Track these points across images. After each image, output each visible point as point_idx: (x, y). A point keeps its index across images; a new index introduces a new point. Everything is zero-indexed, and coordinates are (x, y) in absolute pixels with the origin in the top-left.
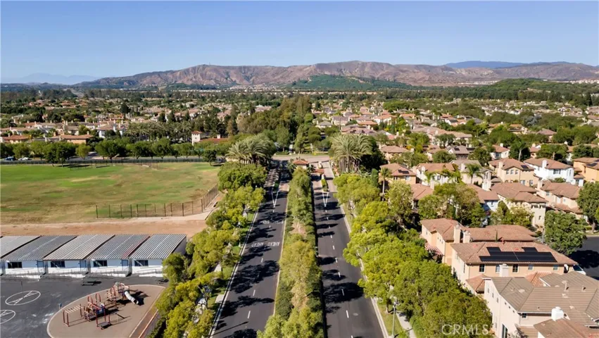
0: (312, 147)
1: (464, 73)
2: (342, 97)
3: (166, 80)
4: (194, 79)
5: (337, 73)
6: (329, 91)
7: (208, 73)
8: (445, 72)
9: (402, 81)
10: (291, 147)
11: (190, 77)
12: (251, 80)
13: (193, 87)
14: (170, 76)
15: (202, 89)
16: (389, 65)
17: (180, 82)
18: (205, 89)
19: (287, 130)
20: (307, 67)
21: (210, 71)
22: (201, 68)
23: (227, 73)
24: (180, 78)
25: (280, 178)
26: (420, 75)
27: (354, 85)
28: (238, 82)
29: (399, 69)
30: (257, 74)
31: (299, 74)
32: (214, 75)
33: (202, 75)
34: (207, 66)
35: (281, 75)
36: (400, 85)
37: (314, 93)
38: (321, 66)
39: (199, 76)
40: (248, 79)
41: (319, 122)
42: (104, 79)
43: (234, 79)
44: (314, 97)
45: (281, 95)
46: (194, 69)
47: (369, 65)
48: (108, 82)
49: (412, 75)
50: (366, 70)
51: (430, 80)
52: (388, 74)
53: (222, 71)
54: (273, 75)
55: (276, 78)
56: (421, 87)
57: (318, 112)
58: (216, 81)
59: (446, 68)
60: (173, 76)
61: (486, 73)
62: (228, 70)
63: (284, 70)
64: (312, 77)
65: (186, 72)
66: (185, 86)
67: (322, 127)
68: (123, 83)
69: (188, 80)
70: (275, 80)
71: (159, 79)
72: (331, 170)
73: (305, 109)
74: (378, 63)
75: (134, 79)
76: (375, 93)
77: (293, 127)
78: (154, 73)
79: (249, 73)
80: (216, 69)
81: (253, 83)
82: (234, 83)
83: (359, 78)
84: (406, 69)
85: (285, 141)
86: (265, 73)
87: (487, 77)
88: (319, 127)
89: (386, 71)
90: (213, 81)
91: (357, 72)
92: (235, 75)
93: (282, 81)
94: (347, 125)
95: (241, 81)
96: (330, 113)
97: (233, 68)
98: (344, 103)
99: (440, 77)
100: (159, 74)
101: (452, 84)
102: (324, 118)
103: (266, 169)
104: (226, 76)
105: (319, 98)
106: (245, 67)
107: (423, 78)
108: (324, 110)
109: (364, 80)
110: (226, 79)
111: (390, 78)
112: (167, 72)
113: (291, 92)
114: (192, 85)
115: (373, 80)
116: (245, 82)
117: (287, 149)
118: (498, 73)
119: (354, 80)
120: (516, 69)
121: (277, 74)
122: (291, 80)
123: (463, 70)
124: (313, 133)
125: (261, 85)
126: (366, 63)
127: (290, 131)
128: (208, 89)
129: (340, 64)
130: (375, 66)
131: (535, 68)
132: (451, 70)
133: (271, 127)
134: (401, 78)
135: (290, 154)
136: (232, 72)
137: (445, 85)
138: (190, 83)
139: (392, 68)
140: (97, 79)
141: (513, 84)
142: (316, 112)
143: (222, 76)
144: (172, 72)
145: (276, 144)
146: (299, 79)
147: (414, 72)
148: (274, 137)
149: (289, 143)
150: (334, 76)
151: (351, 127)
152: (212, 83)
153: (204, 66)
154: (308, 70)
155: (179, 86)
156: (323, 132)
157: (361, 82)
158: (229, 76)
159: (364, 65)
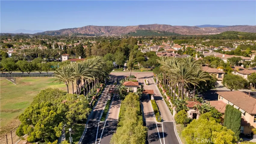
0: (139, 65)
1: (204, 30)
2: (151, 39)
3: (73, 32)
4: (85, 32)
5: (148, 29)
6: (145, 36)
7: (92, 29)
8: (195, 29)
9: (177, 33)
10: (125, 65)
11: (83, 31)
12: (110, 32)
13: (84, 35)
14: (75, 30)
15: (88, 36)
16: (171, 26)
17: (79, 33)
18: (89, 36)
19: (123, 54)
20: (135, 26)
21: (92, 28)
22: (89, 27)
23: (100, 29)
24: (79, 31)
25: (111, 98)
26: (185, 30)
27: (156, 34)
28: (104, 33)
29: (175, 27)
30: (113, 30)
31: (131, 30)
32: (94, 30)
33: (89, 30)
34: (91, 26)
35: (123, 30)
36: (176, 34)
37: (138, 37)
38: (141, 26)
39: (88, 30)
40: (109, 31)
41: (142, 49)
42: (46, 31)
43: (103, 32)
44: (138, 38)
45: (123, 38)
46: (86, 27)
47: (162, 26)
48: (48, 33)
49: (181, 30)
50: (161, 28)
51: (189, 32)
52: (170, 30)
53: (97, 28)
54: (120, 30)
55: (121, 31)
56: (186, 35)
57: (141, 45)
58: (95, 32)
59: (196, 27)
60: (76, 30)
61: (213, 30)
62: (100, 28)
63: (125, 28)
64: (137, 31)
65: (82, 29)
66: (81, 34)
67: (145, 52)
68: (54, 33)
69: (82, 32)
70: (121, 32)
71: (70, 32)
72: (156, 86)
73: (134, 43)
74: (166, 25)
75: (59, 31)
76: (166, 37)
77: (127, 52)
78: (68, 29)
79: (109, 29)
80: (95, 27)
81: (111, 33)
82: (103, 33)
83: (158, 31)
84: (178, 28)
85: (121, 61)
86: (116, 29)
87: (214, 31)
88: (142, 52)
89: (169, 28)
90: (93, 32)
91: (157, 29)
92: (103, 30)
93: (123, 32)
94: (159, 51)
95: (106, 32)
96: (147, 45)
97: (102, 27)
98: (153, 41)
99: (194, 31)
100: (70, 29)
101: (199, 34)
102: (145, 47)
103: (103, 85)
104: (99, 30)
105: (140, 39)
106: (107, 27)
107: (186, 31)
108: (144, 43)
109: (160, 32)
110: (99, 31)
111: (171, 31)
112: (74, 29)
113: (127, 37)
114: (84, 34)
115: (164, 32)
116: (108, 33)
117: (122, 66)
118: (219, 29)
119: (155, 32)
120: (227, 28)
121: (122, 29)
122: (128, 32)
123: (203, 28)
124: (140, 56)
125: (114, 34)
126: (161, 25)
127: (124, 55)
128: (91, 35)
129: (149, 25)
130: (165, 26)
131: (235, 27)
132: (198, 28)
133: (112, 51)
134: (176, 31)
135: (124, 70)
136: (102, 29)
137: (197, 34)
138: (83, 33)
139: (172, 27)
140: (43, 31)
141: (230, 33)
142: (139, 45)
143: (98, 30)
144: (76, 29)
145: (114, 63)
146: (131, 32)
147: (182, 29)
148: (113, 59)
149: (124, 62)
150: (147, 30)
151: (163, 52)
152: (93, 33)
153: (90, 26)
154: (135, 28)
155: (78, 34)
156: (145, 55)
157: (159, 33)
158: (101, 30)
159: (160, 26)
